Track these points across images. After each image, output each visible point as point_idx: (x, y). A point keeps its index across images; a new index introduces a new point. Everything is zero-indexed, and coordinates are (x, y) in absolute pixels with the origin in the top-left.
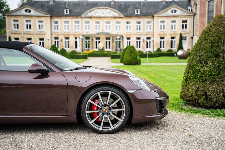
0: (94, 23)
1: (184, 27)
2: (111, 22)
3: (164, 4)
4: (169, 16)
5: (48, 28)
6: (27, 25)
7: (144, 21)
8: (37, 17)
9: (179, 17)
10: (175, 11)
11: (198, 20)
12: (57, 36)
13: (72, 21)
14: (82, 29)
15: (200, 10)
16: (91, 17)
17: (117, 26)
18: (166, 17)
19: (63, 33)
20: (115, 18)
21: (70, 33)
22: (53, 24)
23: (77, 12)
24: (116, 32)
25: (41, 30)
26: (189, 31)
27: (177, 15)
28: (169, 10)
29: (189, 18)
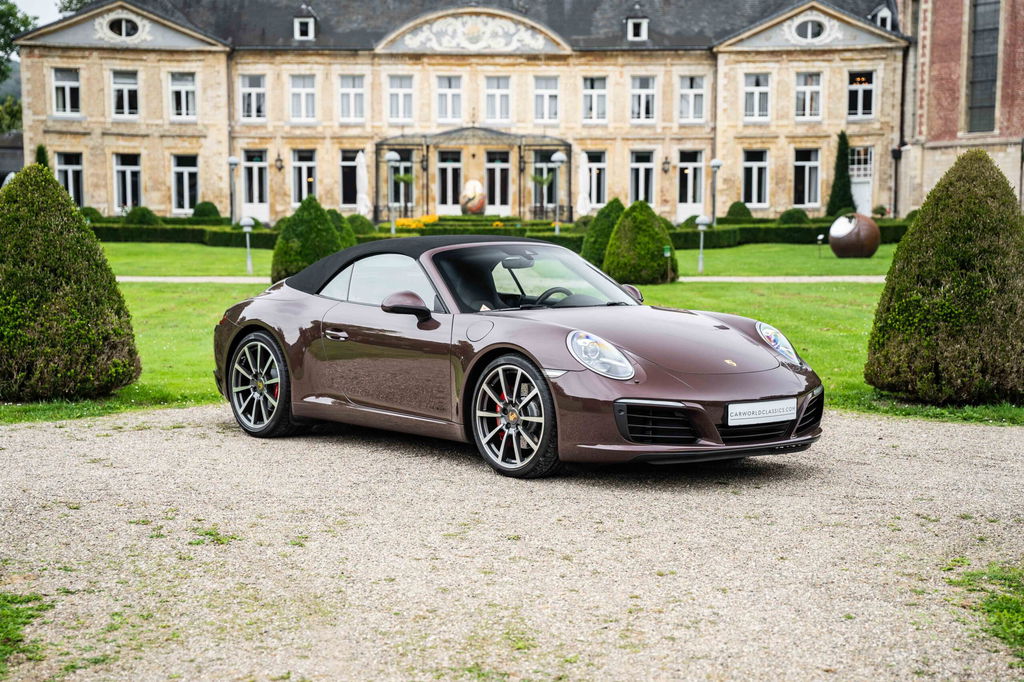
0: (434, 81)
1: (859, 102)
2: (513, 80)
4: (789, 53)
5: (217, 107)
6: (120, 94)
7: (668, 74)
8: (164, 57)
9: (836, 57)
10: (818, 30)
11: (923, 72)
12: (257, 145)
13: (327, 76)
14: (376, 113)
15: (934, 24)
16: (416, 57)
17: (540, 97)
18: (774, 54)
19: (287, 128)
20: (533, 58)
21: (320, 129)
22: (241, 89)
23: (353, 33)
24: (536, 126)
25: (183, 118)
26: (882, 123)
27: (826, 48)
28: (786, 24)
29: (882, 63)
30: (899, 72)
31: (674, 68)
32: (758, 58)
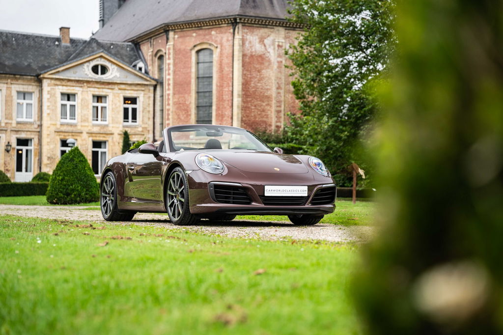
1: (129, 115)
3: (67, 47)
4: (88, 82)
7: (8, 89)
9: (116, 87)
10: (104, 70)
15: (174, 72)
18: (78, 81)
26: (143, 128)
27: (110, 81)
28: (86, 65)
29: (142, 93)
30: (152, 99)
31: (13, 86)
32: (69, 83)
